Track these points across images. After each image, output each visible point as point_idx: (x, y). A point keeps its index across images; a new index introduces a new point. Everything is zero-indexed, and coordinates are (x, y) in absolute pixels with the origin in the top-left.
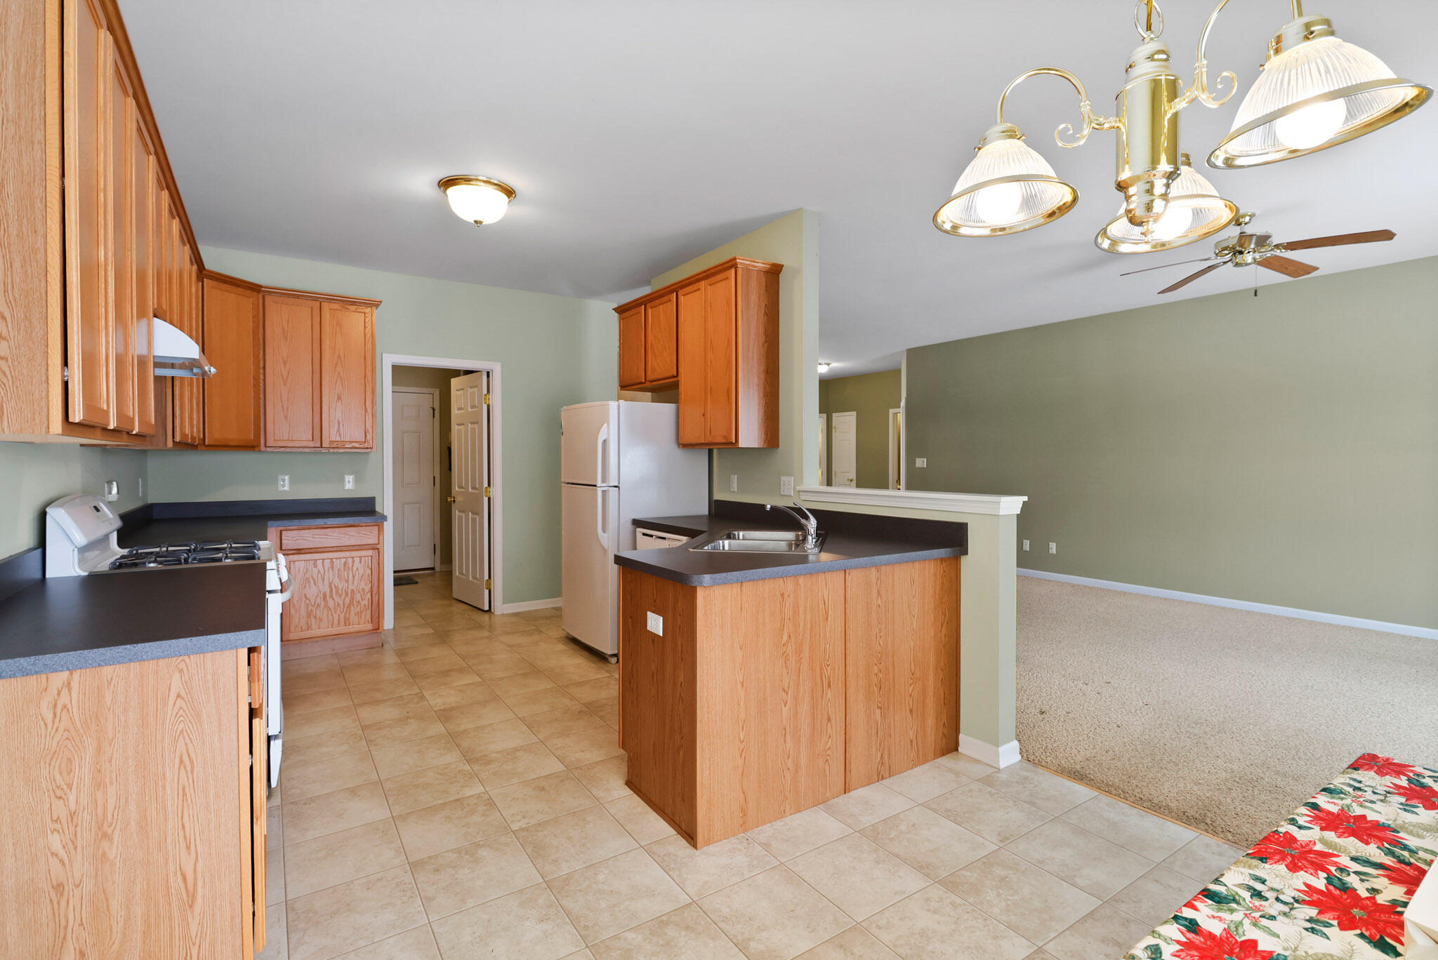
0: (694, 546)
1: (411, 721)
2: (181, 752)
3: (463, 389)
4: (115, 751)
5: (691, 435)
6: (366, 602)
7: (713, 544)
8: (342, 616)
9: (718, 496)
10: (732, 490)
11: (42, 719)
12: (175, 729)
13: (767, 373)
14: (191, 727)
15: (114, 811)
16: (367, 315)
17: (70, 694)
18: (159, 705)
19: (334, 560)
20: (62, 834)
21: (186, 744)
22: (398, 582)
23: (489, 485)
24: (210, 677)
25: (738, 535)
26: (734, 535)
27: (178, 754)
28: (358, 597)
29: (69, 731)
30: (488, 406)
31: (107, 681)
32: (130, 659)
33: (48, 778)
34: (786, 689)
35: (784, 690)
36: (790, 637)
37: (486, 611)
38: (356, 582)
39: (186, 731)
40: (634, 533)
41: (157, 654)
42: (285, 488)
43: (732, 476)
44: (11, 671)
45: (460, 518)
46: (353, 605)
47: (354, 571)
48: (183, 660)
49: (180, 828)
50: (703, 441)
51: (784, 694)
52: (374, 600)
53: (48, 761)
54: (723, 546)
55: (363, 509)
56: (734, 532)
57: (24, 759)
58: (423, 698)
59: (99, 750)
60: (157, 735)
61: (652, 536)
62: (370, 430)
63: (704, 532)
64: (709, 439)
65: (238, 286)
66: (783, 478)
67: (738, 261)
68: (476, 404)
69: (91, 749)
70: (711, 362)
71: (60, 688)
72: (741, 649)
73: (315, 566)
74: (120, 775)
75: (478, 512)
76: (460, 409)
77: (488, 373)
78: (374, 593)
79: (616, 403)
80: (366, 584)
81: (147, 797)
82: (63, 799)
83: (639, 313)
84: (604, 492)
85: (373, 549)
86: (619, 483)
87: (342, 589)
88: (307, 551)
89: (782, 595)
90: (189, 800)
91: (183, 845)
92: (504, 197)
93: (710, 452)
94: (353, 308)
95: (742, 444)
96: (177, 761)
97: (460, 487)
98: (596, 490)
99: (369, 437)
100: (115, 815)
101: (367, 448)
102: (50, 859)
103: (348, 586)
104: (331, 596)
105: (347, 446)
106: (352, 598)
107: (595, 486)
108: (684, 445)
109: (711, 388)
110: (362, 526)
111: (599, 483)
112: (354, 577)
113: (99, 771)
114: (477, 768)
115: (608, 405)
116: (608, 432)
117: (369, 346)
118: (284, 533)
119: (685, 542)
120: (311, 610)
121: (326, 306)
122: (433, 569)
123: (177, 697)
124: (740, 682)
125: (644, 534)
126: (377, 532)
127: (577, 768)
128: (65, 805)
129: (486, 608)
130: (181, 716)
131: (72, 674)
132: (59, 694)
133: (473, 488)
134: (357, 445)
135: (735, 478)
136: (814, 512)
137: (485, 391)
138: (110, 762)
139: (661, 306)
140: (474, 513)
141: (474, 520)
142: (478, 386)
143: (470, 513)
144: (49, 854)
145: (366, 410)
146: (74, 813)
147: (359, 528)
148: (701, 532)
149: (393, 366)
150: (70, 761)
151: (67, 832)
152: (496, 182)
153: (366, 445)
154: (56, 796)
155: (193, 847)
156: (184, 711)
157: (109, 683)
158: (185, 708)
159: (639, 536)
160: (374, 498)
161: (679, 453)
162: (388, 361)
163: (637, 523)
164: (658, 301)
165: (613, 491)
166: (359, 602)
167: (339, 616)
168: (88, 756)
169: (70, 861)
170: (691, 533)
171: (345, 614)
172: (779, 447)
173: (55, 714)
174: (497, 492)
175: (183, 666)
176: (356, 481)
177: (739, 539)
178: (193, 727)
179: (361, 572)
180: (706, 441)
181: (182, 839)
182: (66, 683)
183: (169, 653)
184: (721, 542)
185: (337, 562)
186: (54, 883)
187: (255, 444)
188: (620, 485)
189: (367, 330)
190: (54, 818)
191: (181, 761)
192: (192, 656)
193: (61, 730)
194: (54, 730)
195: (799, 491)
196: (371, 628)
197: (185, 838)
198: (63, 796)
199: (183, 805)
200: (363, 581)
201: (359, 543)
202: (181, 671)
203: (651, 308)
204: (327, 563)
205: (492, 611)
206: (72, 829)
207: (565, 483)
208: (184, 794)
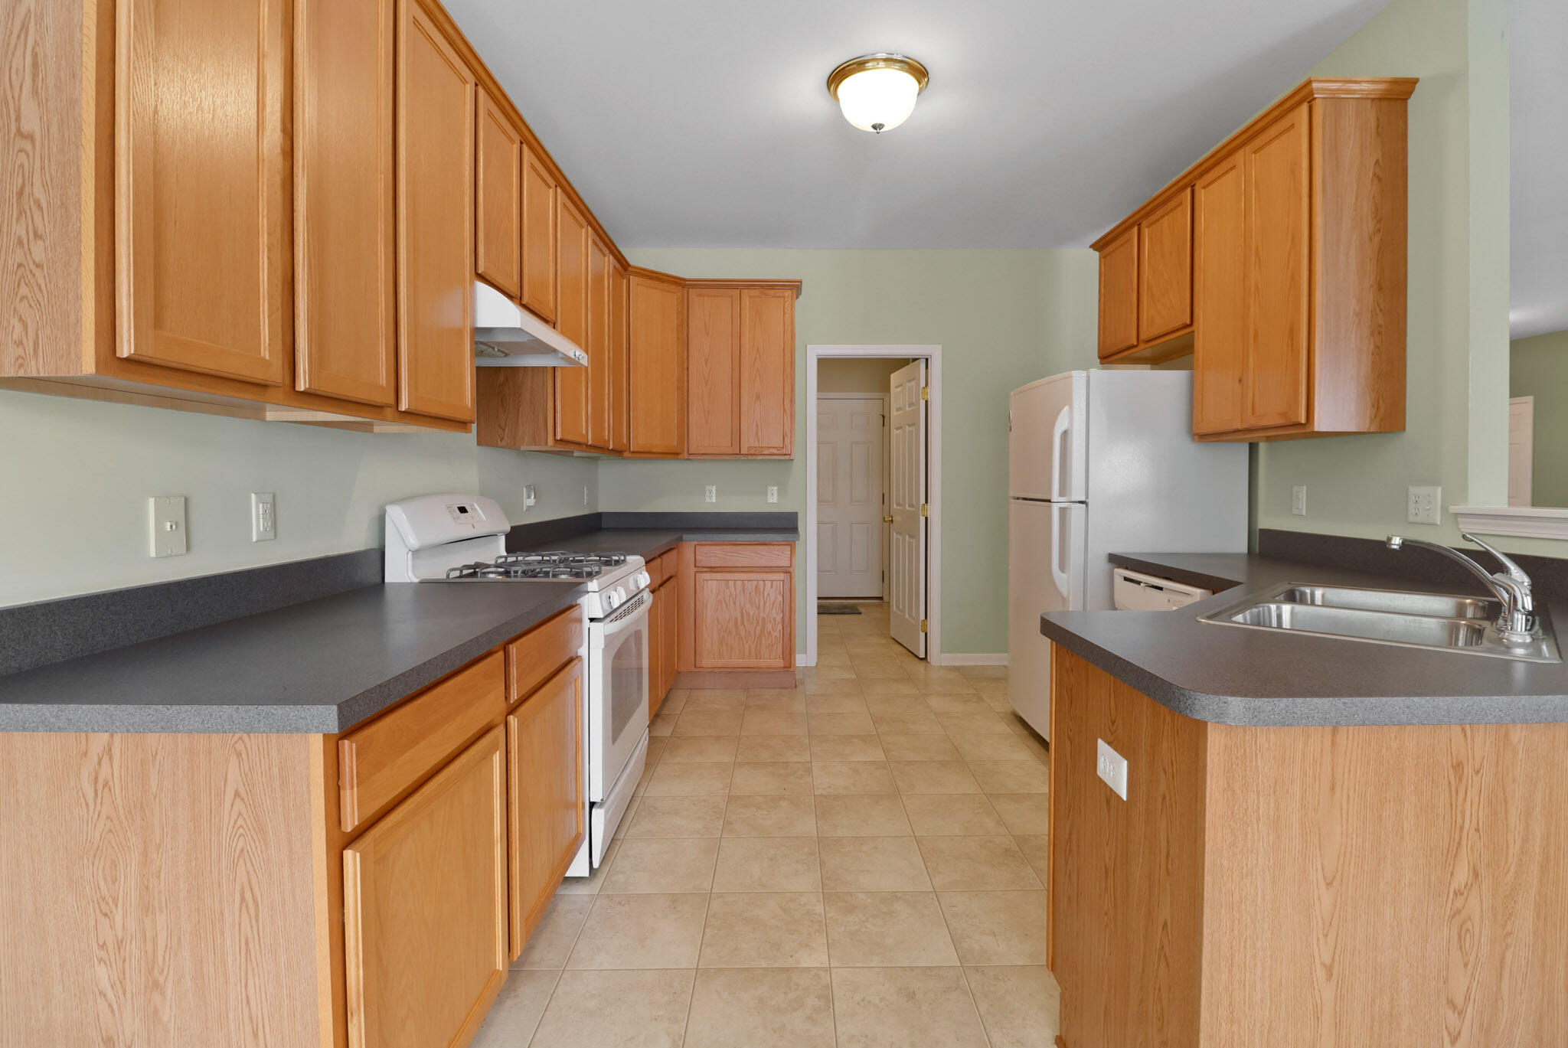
0: (1212, 612)
1: (783, 804)
2: (242, 884)
3: (901, 385)
4: (163, 861)
5: (1216, 419)
6: (777, 634)
7: (1255, 610)
8: (753, 646)
9: (1265, 522)
10: (1295, 512)
11: (83, 795)
12: (234, 845)
13: (1380, 288)
14: (254, 848)
15: (165, 952)
16: (786, 299)
17: (112, 766)
18: (213, 803)
19: (746, 582)
20: (109, 968)
21: (248, 873)
22: (823, 611)
23: (926, 502)
24: (275, 771)
25: (1313, 595)
26: (1303, 594)
27: (238, 887)
28: (769, 627)
29: (112, 821)
30: (927, 402)
31: (152, 755)
32: (163, 728)
33: (92, 881)
34: (1459, 1001)
35: (1451, 1004)
36: (1476, 874)
37: (921, 659)
38: (767, 610)
39: (248, 852)
40: (1111, 575)
41: (196, 725)
42: (711, 500)
43: (1295, 489)
44: (34, 722)
45: (898, 540)
46: (765, 636)
47: (765, 597)
48: (240, 738)
49: (245, 1001)
50: (1238, 426)
51: (1452, 1017)
52: (785, 632)
53: (91, 860)
54: (1279, 617)
55: (784, 525)
56: (1302, 589)
57: (66, 848)
58: (809, 771)
59: (145, 854)
60: (213, 850)
61: (1139, 583)
62: (788, 432)
63: (1237, 584)
64: (1252, 422)
65: (663, 281)
66: (1414, 490)
67: (1315, 85)
68: (914, 401)
69: (136, 852)
70: (1257, 288)
71: (101, 755)
72: (1329, 884)
73: (727, 586)
74: (170, 898)
75: (914, 536)
76: (899, 409)
77: (927, 360)
78: (785, 624)
79: (1084, 374)
80: (777, 613)
81: (203, 942)
82: (109, 918)
83: (1130, 240)
84: (1063, 511)
85: (784, 572)
86: (1087, 497)
87: (753, 615)
88: (719, 569)
89: (1458, 767)
90: (254, 961)
91: (249, 1029)
92: (910, 82)
93: (1253, 448)
94: (772, 292)
95: (1321, 424)
96: (238, 898)
97: (898, 504)
98: (1051, 507)
99: (787, 442)
100: (167, 959)
101: (785, 455)
102: (99, 1000)
103: (759, 612)
104: (743, 624)
105: (765, 452)
106: (763, 628)
107: (1049, 501)
108: (1204, 436)
109: (1256, 334)
110: (774, 545)
111: (1055, 497)
112: (765, 603)
113: (147, 888)
114: (832, 914)
115: (1071, 377)
116: (1071, 419)
117: (788, 335)
118: (697, 547)
119: (1198, 599)
120: (724, 637)
121: (745, 292)
122: (881, 598)
123: (235, 795)
124: (1323, 964)
125: (1126, 579)
126: (789, 553)
127: (977, 969)
128: (111, 927)
129: (922, 655)
130: (241, 827)
131: (112, 736)
132: (99, 763)
133: (909, 506)
134: (775, 451)
135: (1302, 494)
136: (1522, 561)
137: (923, 384)
138: (159, 877)
139: (1166, 218)
140: (911, 536)
141: (910, 544)
142: (916, 379)
143: (907, 536)
144: (97, 993)
145: (784, 411)
146: (122, 941)
147: (772, 547)
148: (1230, 584)
149: (819, 359)
150: (114, 864)
151: (114, 967)
152: (899, 58)
153: (784, 452)
154: (101, 912)
155: (261, 1032)
156: (245, 819)
157: (154, 759)
158: (246, 816)
159: (1119, 582)
160: (797, 513)
161: (1193, 452)
162: (811, 353)
163: (1117, 560)
164: (1159, 213)
165: (1077, 511)
166: (769, 633)
167: (750, 647)
168: (134, 863)
169: (119, 1008)
170: (1214, 585)
171: (756, 645)
172: (1404, 430)
173: (96, 791)
174: (935, 510)
175: (240, 747)
176: (780, 493)
177: (1313, 603)
178: (256, 847)
179: (772, 598)
180: (1245, 426)
181: (247, 1019)
182: (107, 748)
183: (210, 725)
184: (1273, 607)
185: (748, 585)
186: (104, 1035)
187: (678, 451)
188: (1090, 501)
189: (786, 316)
190: (101, 943)
191: (243, 899)
192: (252, 735)
193: (103, 816)
194: (97, 813)
195: (1456, 515)
196: (782, 665)
197: (251, 1019)
198: (109, 914)
199: (247, 968)
200: (774, 610)
201: (770, 564)
202: (239, 755)
203: (1148, 227)
204: (739, 584)
205: (929, 660)
206: (120, 964)
207: (1014, 498)
208: (248, 951)
